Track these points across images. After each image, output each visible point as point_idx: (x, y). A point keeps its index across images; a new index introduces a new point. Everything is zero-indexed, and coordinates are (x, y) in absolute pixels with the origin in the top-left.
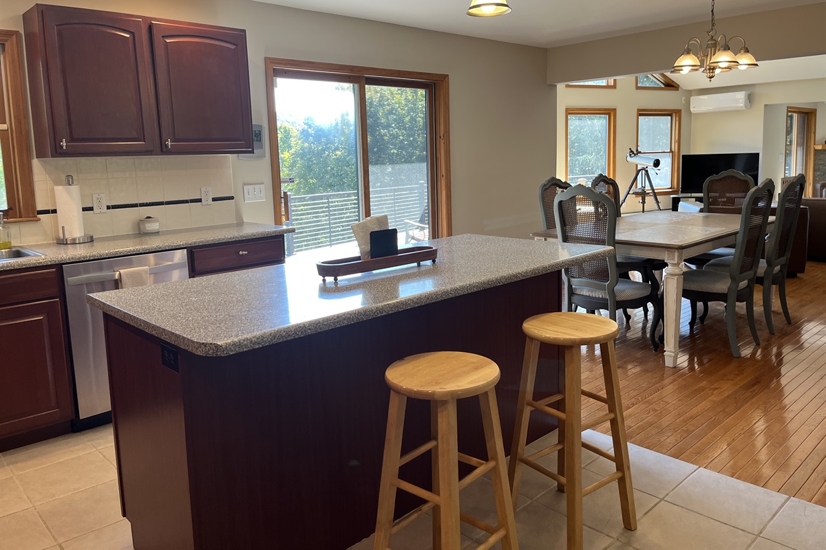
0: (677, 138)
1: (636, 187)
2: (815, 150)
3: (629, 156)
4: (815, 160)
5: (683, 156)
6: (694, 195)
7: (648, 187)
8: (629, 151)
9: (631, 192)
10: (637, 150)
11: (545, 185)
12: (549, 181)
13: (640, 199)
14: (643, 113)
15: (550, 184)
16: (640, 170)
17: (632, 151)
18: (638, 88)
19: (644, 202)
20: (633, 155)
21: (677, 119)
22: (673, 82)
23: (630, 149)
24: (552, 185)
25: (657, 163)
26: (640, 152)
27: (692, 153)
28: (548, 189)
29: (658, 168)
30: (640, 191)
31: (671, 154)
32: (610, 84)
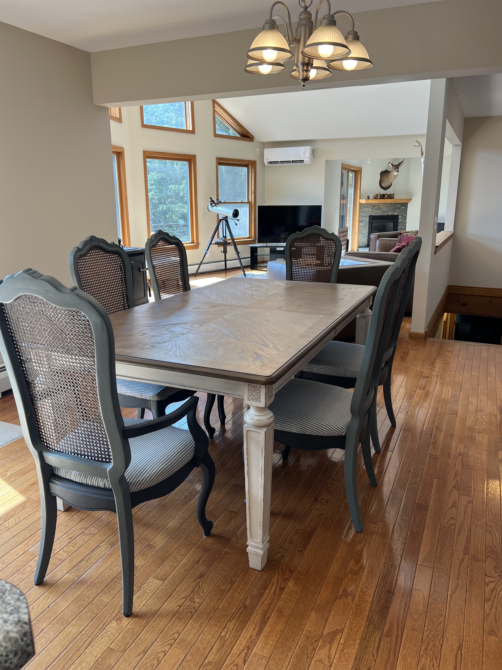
0: (253, 189)
1: (218, 237)
2: (360, 204)
3: (210, 206)
4: (360, 213)
5: (259, 206)
6: (269, 244)
7: (228, 237)
8: (210, 200)
9: (213, 242)
10: (218, 199)
11: (79, 250)
12: (86, 243)
13: (222, 248)
14: (221, 162)
15: (88, 247)
16: (221, 220)
17: (213, 201)
18: (216, 135)
19: (225, 252)
20: (214, 205)
21: (253, 170)
22: (248, 132)
23: (211, 198)
24: (91, 249)
25: (236, 214)
26: (220, 202)
27: (266, 204)
28: (85, 255)
29: (237, 218)
30: (221, 241)
31: (248, 204)
32: (188, 129)
